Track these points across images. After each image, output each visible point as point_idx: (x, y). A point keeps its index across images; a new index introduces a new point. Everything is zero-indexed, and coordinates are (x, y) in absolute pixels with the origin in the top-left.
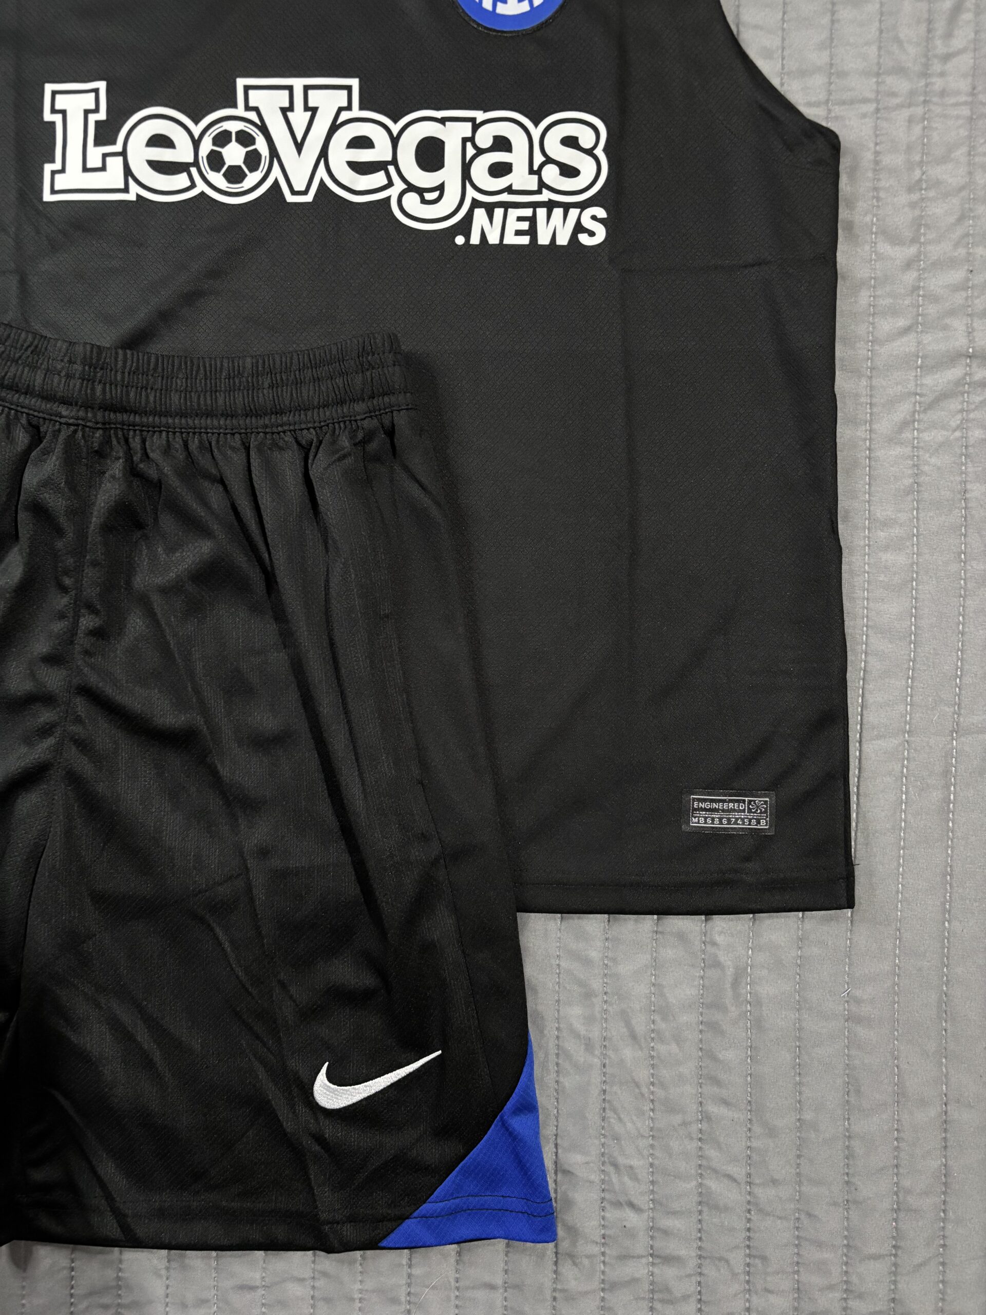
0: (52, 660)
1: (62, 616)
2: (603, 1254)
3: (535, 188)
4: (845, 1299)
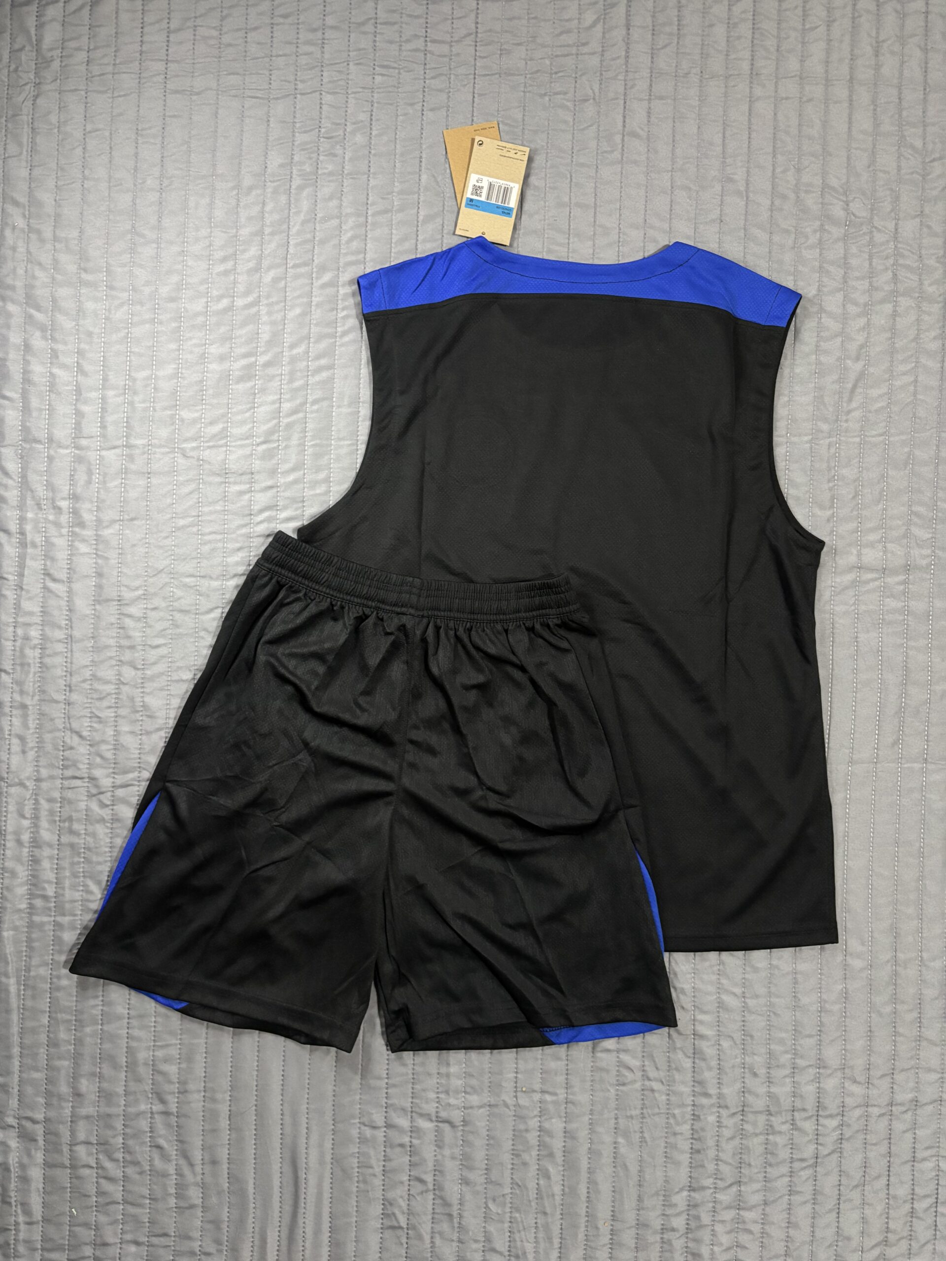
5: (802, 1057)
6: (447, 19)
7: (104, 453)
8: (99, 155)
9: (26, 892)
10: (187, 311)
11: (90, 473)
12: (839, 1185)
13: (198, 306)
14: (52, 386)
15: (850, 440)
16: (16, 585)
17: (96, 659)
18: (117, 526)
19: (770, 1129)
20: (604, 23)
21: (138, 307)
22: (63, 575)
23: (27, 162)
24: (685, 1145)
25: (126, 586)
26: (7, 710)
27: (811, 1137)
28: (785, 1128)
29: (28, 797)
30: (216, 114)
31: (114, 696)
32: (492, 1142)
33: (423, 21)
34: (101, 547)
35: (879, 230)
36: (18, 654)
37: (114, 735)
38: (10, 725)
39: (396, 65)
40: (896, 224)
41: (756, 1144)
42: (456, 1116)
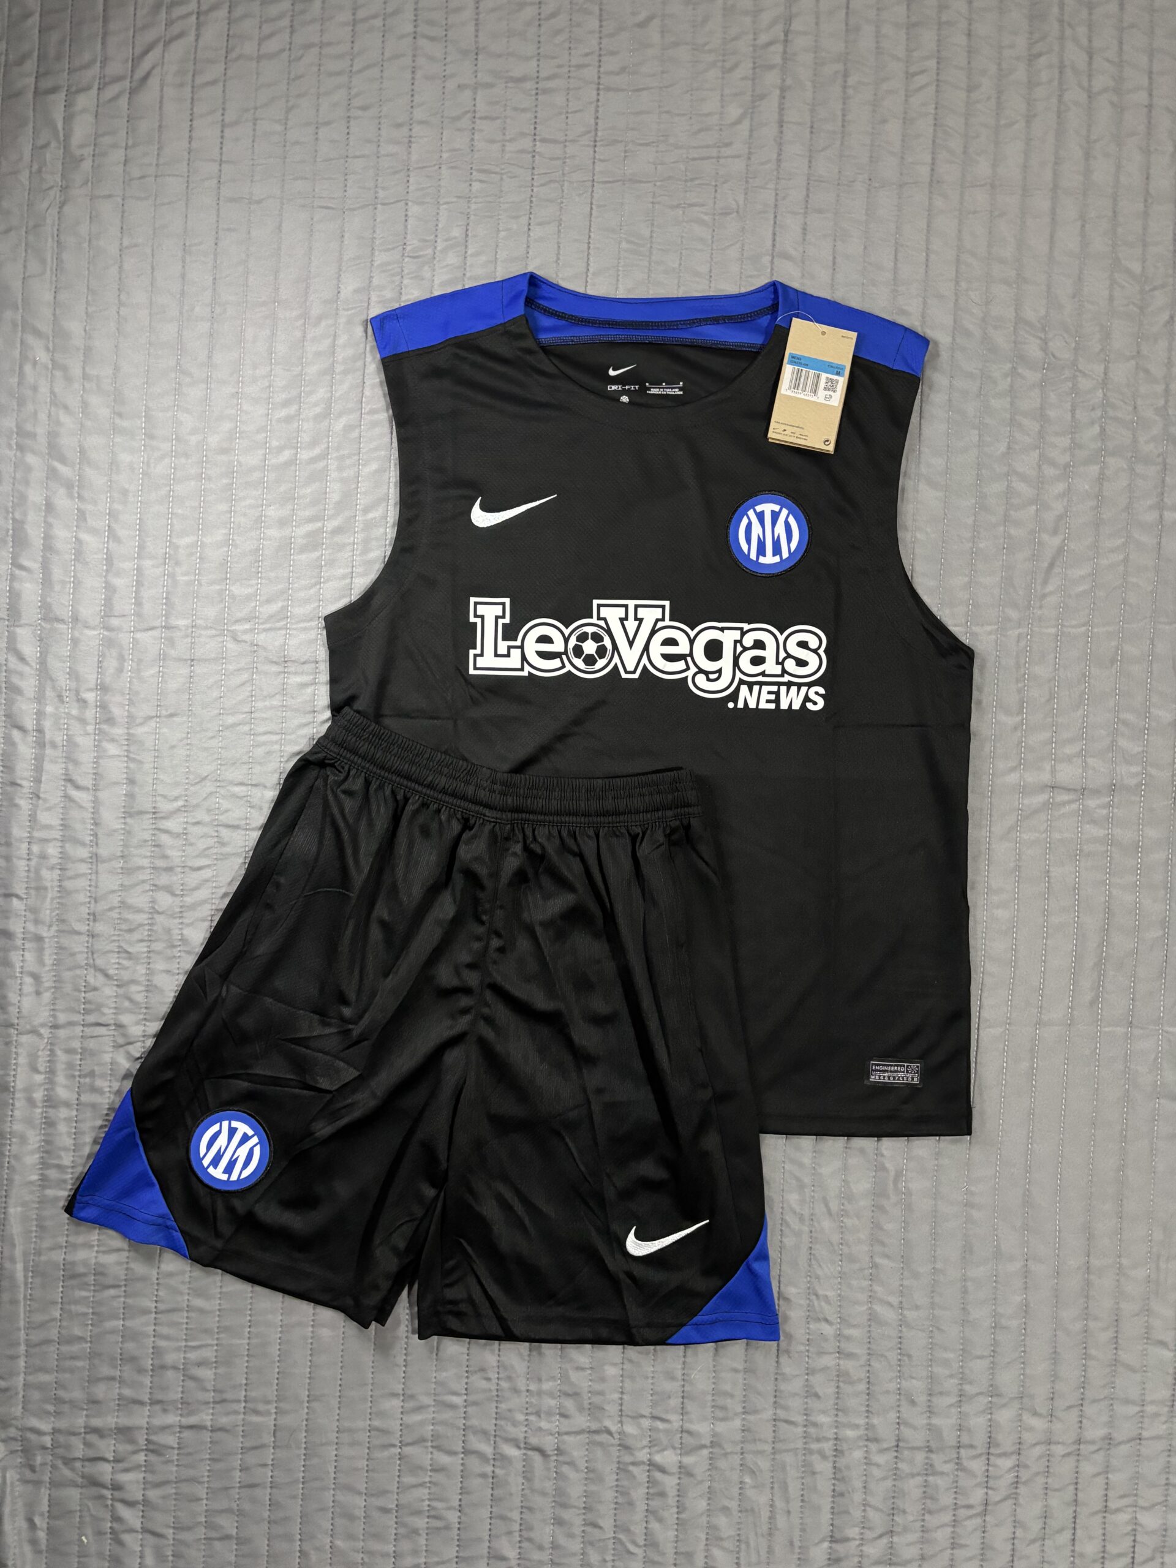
0: (471, 966)
1: (478, 939)
2: (808, 1351)
3: (779, 673)
4: (961, 1384)
5: (971, 1383)
6: (561, 113)
7: (138, 635)
8: (138, 276)
9: (38, 1161)
10: (241, 466)
11: (121, 658)
12: (1014, 1539)
13: (252, 459)
14: (79, 554)
15: (1045, 631)
16: (32, 793)
17: (126, 883)
18: (152, 724)
19: (930, 1469)
20: (752, 119)
21: (183, 460)
22: (88, 782)
23: (51, 282)
24: (824, 1485)
25: (162, 795)
26: (19, 942)
27: (979, 1480)
28: (948, 1468)
29: (42, 1047)
30: (279, 228)
31: (147, 927)
32: (591, 1475)
33: (529, 115)
34: (132, 748)
35: (1084, 375)
36: (32, 875)
37: (147, 974)
38: (22, 961)
39: (498, 170)
40: (1106, 368)
41: (913, 1486)
42: (549, 1443)
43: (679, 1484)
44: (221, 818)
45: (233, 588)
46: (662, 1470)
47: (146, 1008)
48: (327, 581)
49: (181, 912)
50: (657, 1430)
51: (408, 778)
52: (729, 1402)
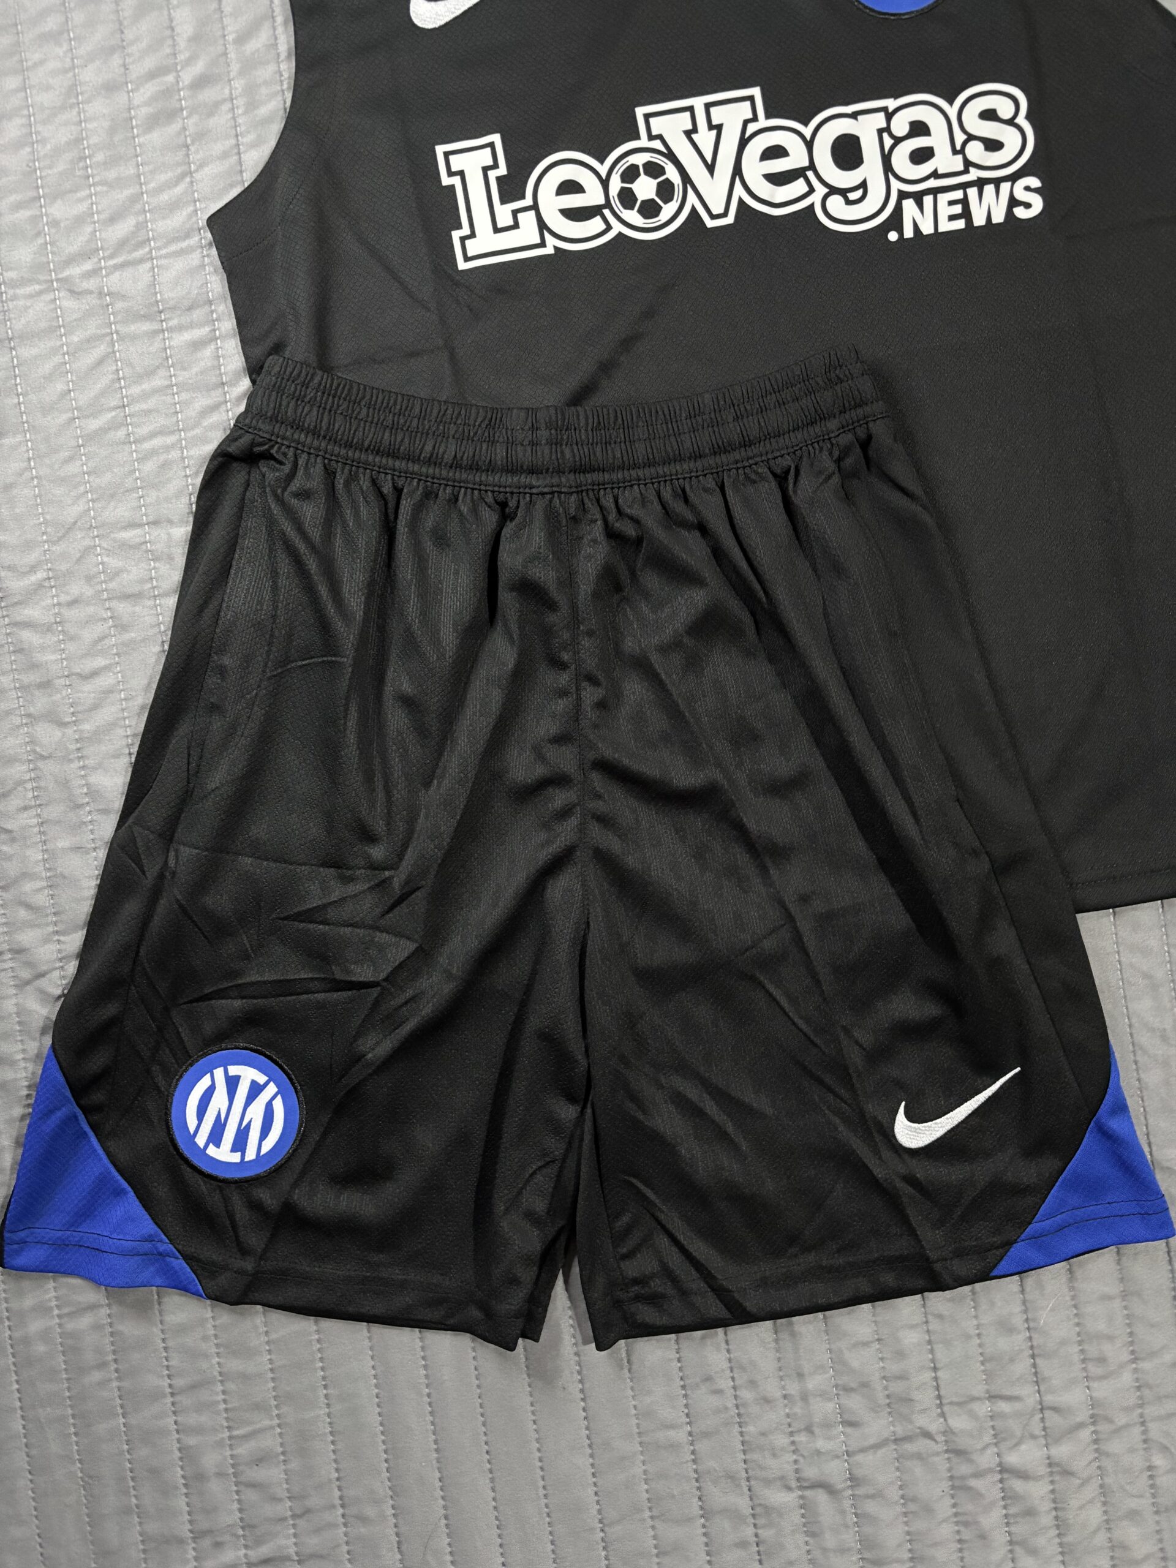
1: (563, 693)
3: (961, 168)
43: (1053, 1491)
44: (112, 585)
45: (51, 210)
46: (1023, 1475)
47: (55, 914)
48: (201, 166)
49: (78, 749)
50: (1002, 1415)
51: (393, 454)
52: (1108, 1349)
